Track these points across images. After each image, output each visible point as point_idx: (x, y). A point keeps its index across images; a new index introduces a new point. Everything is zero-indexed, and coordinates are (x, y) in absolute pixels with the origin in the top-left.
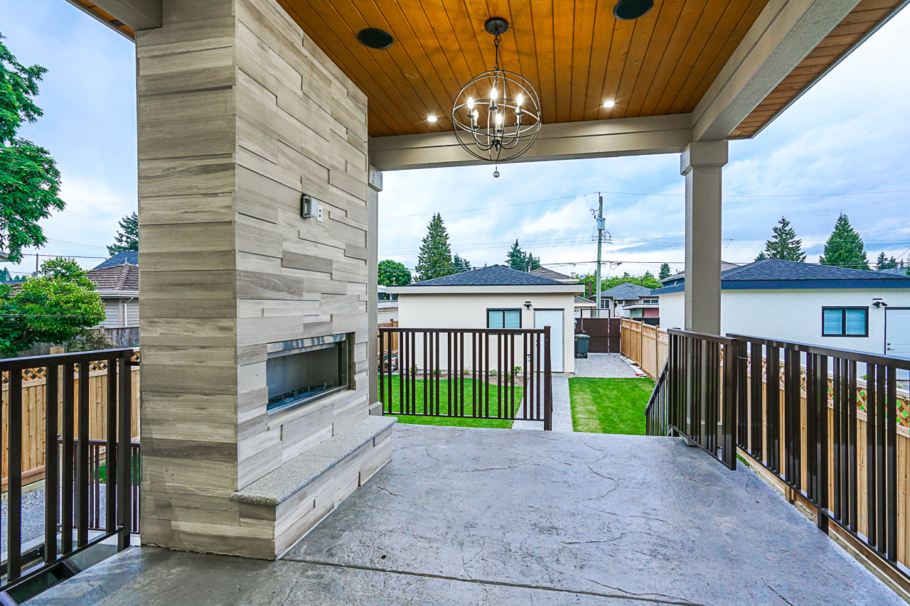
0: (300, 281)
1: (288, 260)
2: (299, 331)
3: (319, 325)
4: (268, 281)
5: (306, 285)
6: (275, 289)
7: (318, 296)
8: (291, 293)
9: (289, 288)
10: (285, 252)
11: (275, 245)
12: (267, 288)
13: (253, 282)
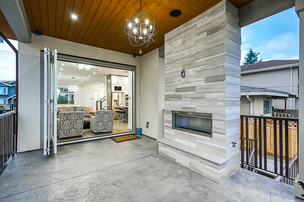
0: (181, 95)
1: (178, 90)
2: (181, 109)
3: (189, 108)
4: (171, 96)
5: (183, 96)
6: (173, 98)
7: (189, 99)
8: (178, 99)
9: (177, 97)
10: (176, 89)
11: (173, 88)
12: (171, 98)
13: (168, 97)
